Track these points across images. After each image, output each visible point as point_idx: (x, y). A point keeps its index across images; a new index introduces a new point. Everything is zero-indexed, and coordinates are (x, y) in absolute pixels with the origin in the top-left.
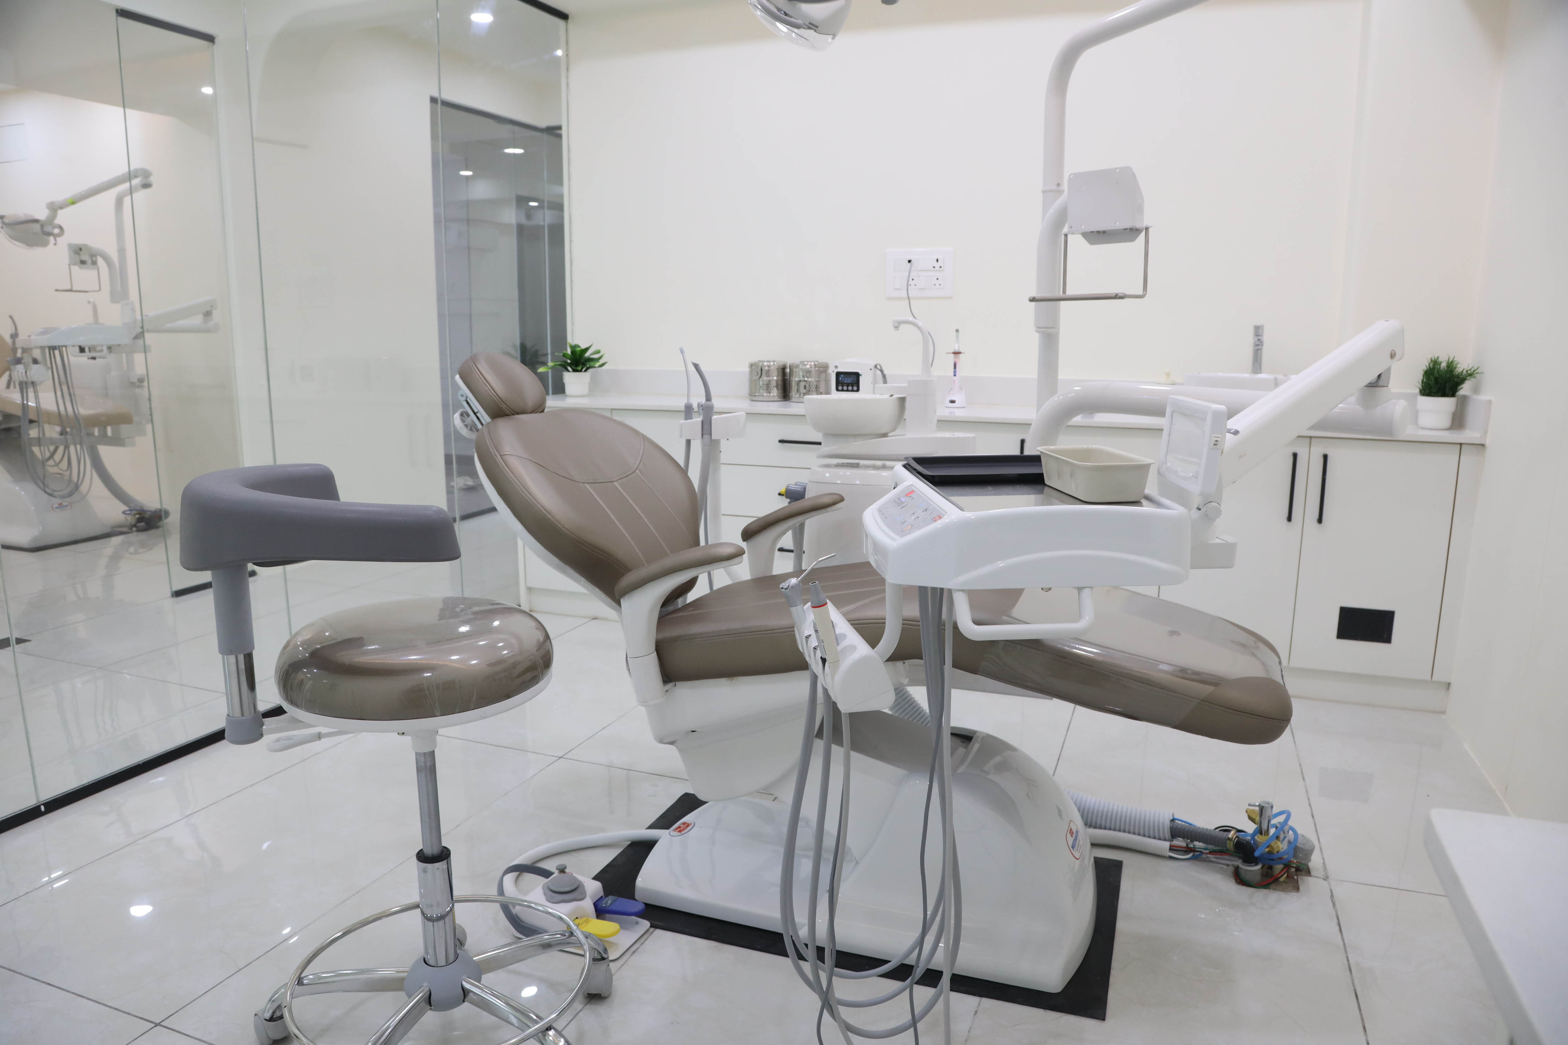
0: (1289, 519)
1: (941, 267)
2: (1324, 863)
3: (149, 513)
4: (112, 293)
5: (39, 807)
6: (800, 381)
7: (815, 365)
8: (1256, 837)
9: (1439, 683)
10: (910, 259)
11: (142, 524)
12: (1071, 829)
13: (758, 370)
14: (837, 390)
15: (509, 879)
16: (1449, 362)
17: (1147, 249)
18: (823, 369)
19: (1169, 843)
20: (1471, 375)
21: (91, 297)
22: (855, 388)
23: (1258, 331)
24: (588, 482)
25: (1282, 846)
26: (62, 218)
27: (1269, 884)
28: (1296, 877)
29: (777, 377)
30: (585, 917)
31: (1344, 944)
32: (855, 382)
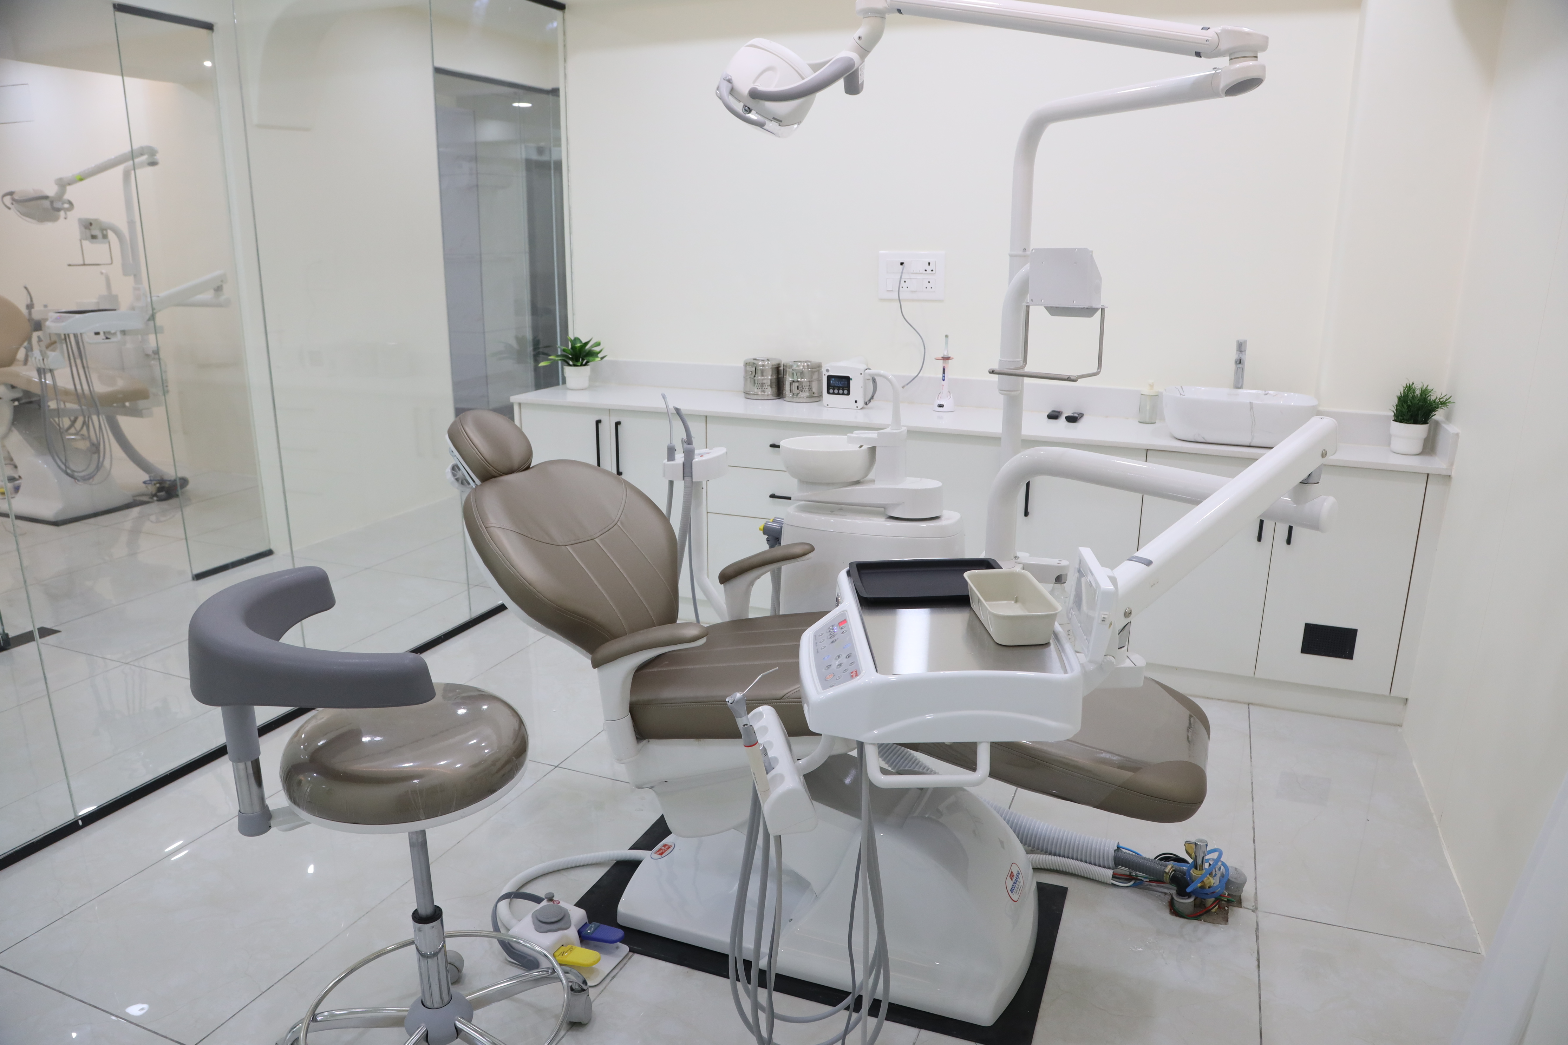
0: (1259, 539)
1: (932, 271)
2: (1256, 893)
3: (168, 483)
4: (124, 266)
5: (77, 821)
6: (794, 381)
7: (808, 365)
8: (1191, 871)
9: (1396, 698)
10: (902, 262)
11: (162, 494)
12: (1012, 872)
13: (753, 369)
14: (828, 393)
15: (503, 905)
16: (1423, 389)
17: (1102, 328)
18: (816, 368)
19: (1113, 871)
20: (1444, 404)
21: (104, 269)
22: (846, 392)
23: (1241, 347)
24: (570, 543)
25: (1214, 882)
26: (71, 193)
27: (1201, 915)
28: (1227, 908)
29: (771, 376)
30: (570, 944)
31: (1259, 980)
32: (846, 385)
